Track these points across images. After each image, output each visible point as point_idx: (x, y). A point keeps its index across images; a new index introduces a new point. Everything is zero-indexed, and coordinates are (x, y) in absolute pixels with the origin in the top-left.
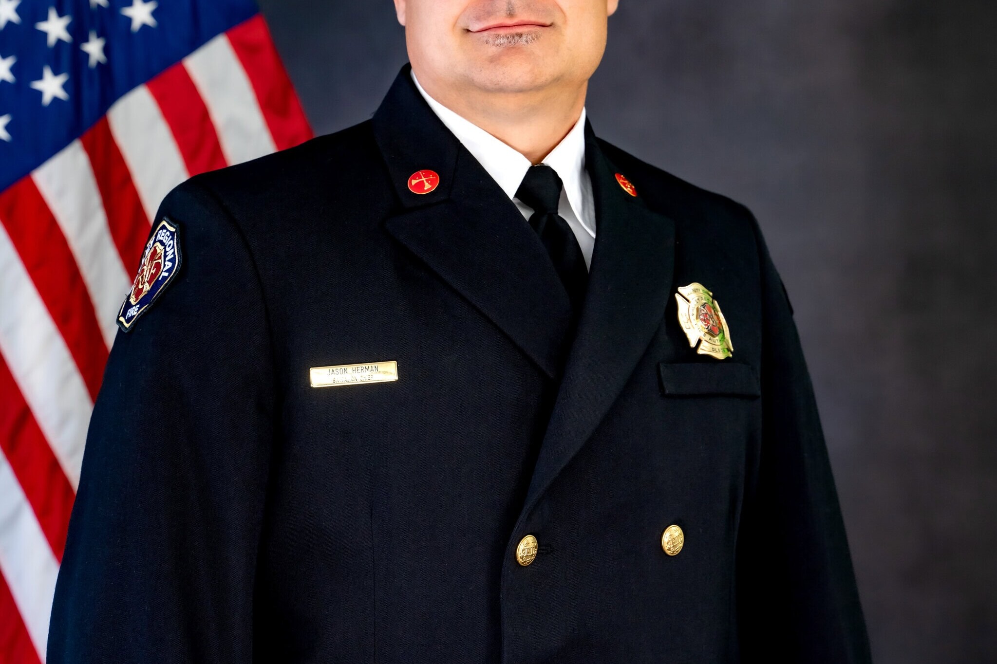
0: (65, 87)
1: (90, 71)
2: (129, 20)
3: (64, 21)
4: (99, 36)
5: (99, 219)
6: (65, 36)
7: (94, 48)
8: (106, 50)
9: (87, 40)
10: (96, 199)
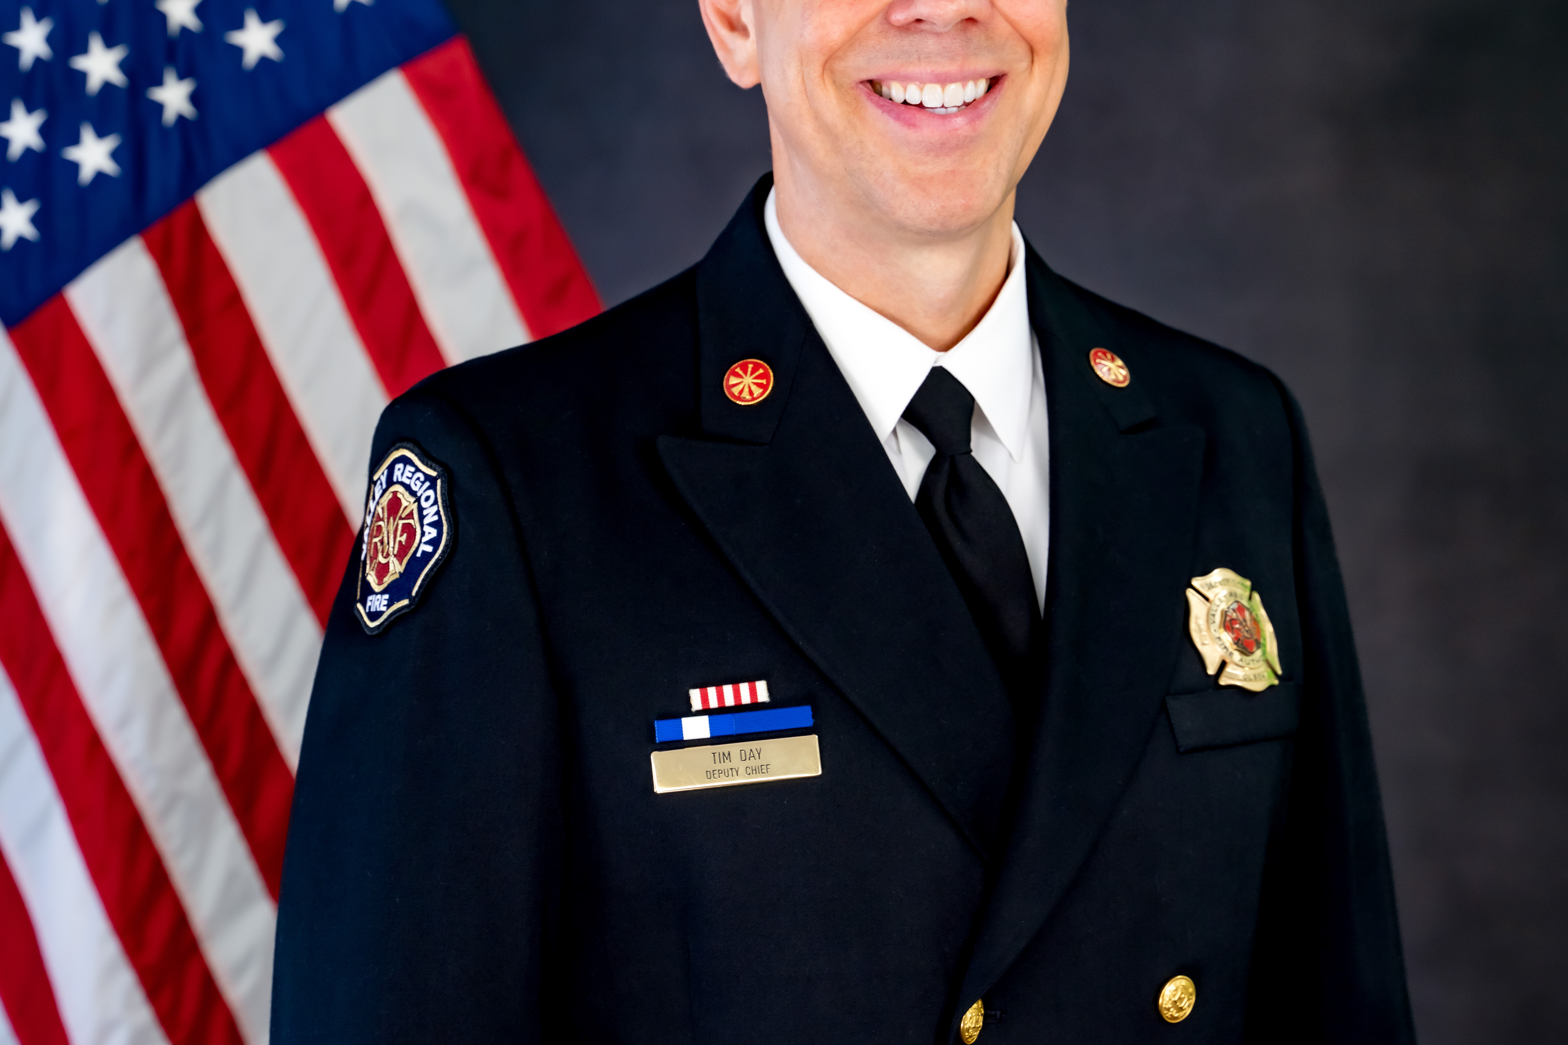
3: (116, 55)
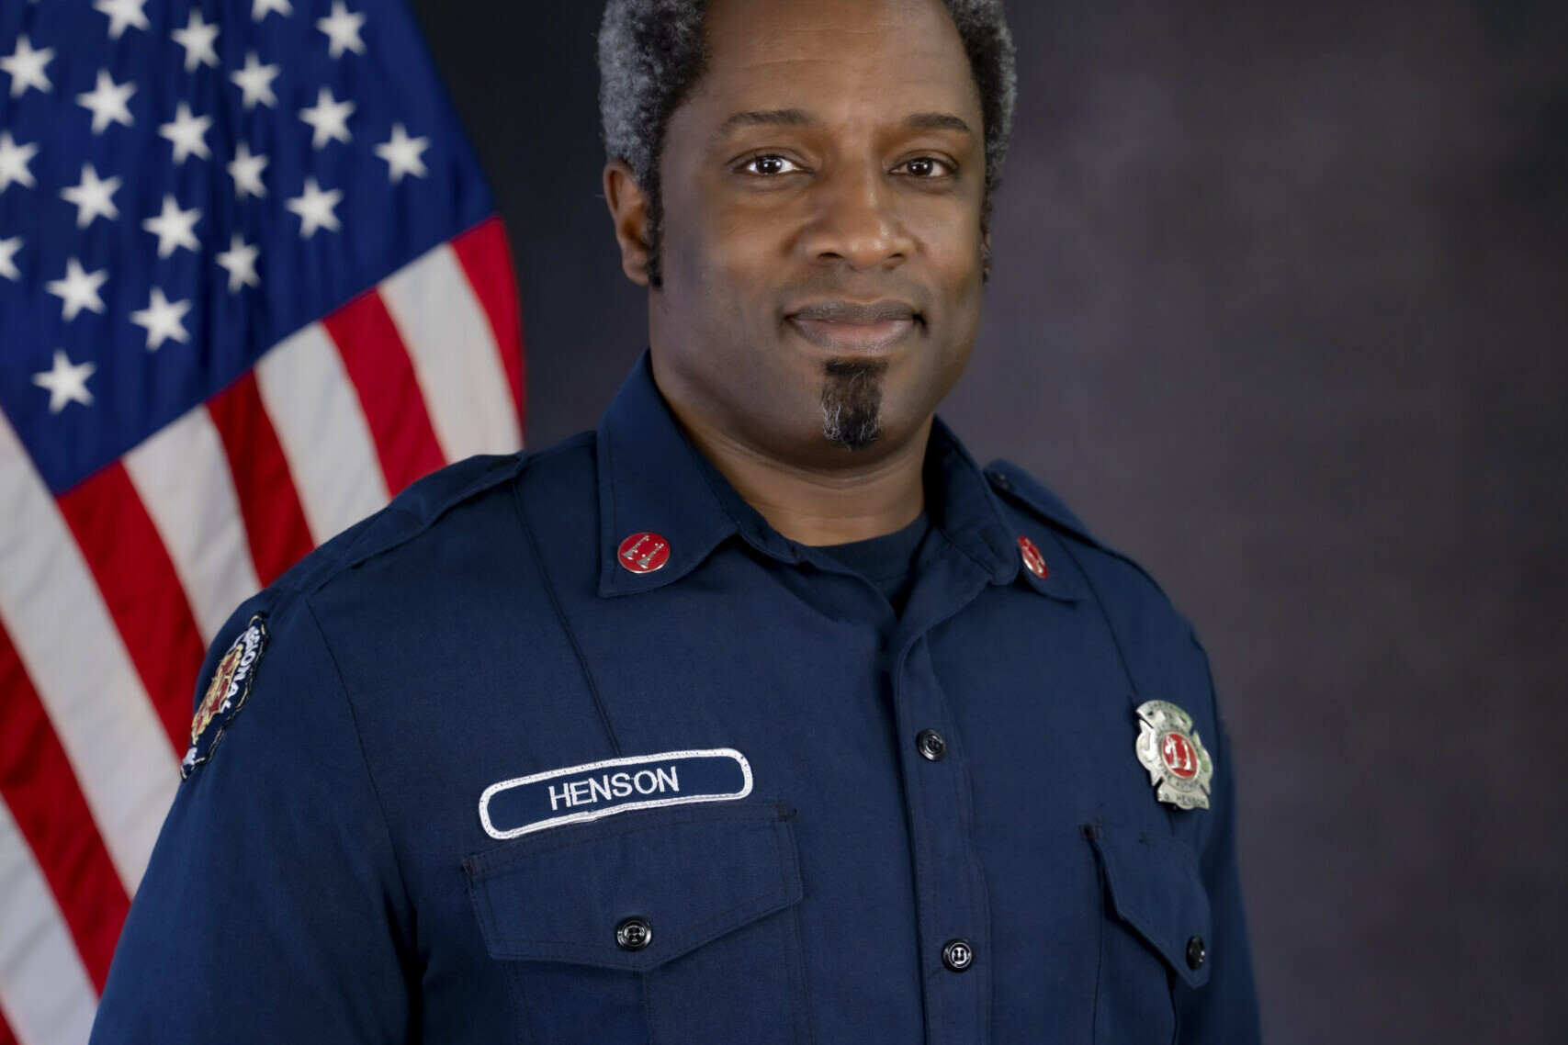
0: (185, 321)
1: (231, 299)
2: (298, 219)
4: (249, 242)
5: (233, 535)
6: (189, 241)
7: (239, 262)
8: (259, 266)
9: (226, 248)
10: (228, 502)
